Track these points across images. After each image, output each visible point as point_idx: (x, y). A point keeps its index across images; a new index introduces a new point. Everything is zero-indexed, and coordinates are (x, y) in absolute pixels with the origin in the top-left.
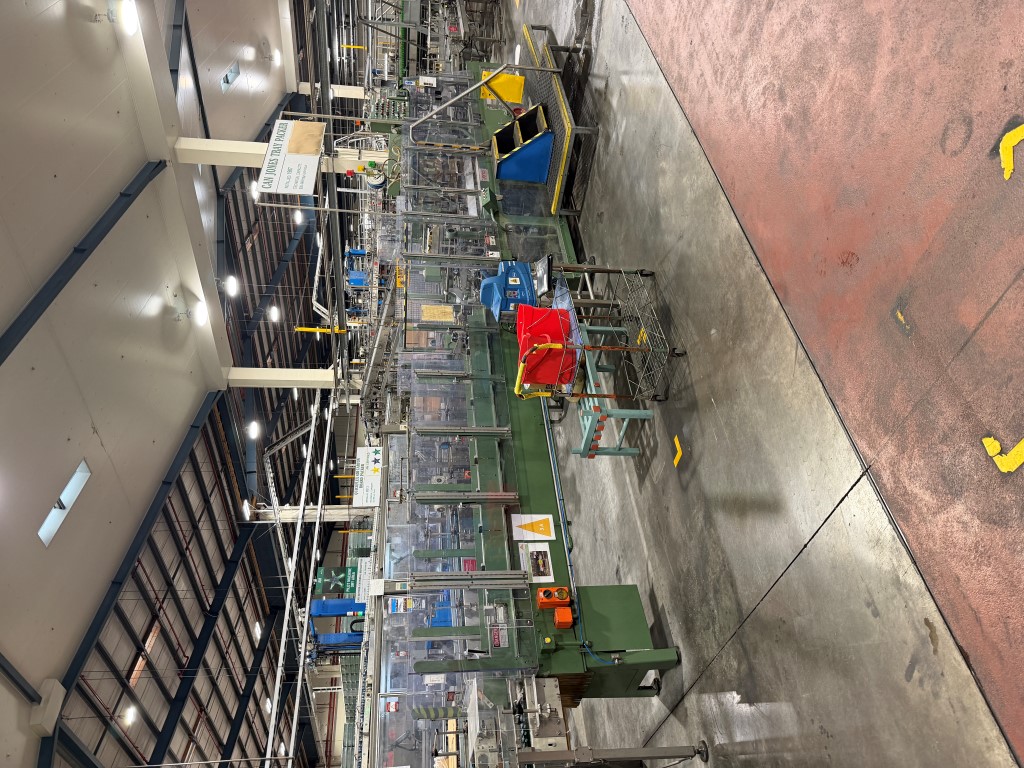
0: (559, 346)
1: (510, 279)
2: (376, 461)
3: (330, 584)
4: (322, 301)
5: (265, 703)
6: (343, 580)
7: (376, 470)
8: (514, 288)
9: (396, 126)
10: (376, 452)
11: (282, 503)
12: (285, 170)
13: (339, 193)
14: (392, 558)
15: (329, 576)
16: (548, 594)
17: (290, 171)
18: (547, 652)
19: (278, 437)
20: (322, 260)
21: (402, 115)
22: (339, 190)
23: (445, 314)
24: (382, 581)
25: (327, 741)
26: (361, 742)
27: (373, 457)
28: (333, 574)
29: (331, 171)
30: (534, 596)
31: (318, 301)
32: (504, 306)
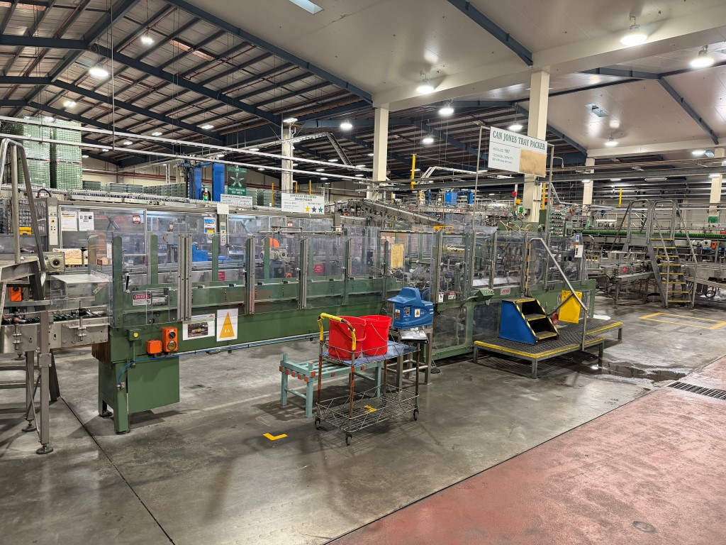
0: (354, 348)
1: (419, 310)
2: (314, 210)
3: (235, 177)
4: (436, 173)
5: (159, 132)
6: (237, 186)
7: (307, 209)
8: (412, 313)
9: (544, 228)
10: (320, 210)
11: (295, 145)
12: (508, 148)
13: (513, 186)
14: (245, 220)
15: (240, 177)
16: (172, 336)
17: (507, 151)
18: (127, 334)
19: (340, 142)
20: (465, 174)
21: (552, 232)
22: (516, 186)
23: (397, 261)
24: (227, 213)
25: (134, 173)
26: (118, 197)
27: (317, 207)
28: (242, 179)
29: (525, 180)
30: (172, 325)
31: (436, 171)
32: (399, 305)
